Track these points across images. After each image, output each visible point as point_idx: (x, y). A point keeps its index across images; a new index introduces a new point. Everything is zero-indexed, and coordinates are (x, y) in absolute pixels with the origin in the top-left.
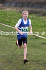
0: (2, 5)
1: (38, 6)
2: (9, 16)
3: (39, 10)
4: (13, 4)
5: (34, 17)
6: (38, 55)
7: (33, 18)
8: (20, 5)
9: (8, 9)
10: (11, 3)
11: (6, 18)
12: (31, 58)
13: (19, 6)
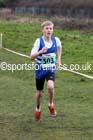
0: (9, 10)
1: (85, 14)
2: (24, 35)
3: (87, 21)
4: (33, 9)
5: (77, 36)
6: (86, 115)
7: (75, 38)
8: (48, 10)
9: (22, 20)
10: (28, 7)
11: (17, 37)
12: (71, 121)
13: (45, 12)
